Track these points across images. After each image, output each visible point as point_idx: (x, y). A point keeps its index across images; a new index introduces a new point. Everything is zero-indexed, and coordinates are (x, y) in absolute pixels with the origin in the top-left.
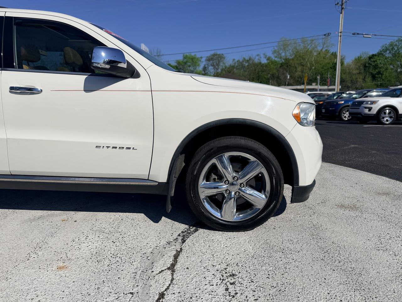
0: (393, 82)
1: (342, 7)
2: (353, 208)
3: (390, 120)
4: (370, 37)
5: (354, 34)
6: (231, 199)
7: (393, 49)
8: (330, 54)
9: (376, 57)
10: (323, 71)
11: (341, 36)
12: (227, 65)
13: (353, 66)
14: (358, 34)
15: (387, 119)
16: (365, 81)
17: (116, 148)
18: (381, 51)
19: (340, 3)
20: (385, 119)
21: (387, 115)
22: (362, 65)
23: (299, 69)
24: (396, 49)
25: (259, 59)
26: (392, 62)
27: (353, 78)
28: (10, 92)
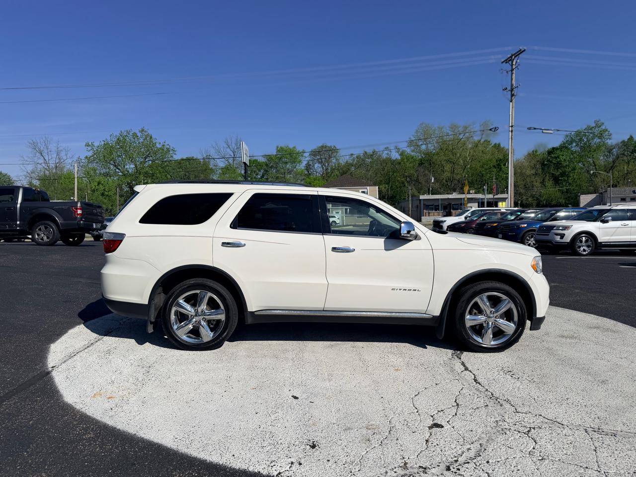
0: (585, 188)
1: (511, 93)
2: (572, 337)
3: (588, 250)
4: (551, 133)
5: (529, 129)
6: (489, 328)
7: (581, 140)
8: (491, 146)
9: (558, 152)
10: (483, 171)
11: (512, 131)
12: (342, 161)
13: (526, 164)
14: (535, 129)
15: (584, 249)
16: (544, 185)
17: (406, 290)
18: (564, 144)
19: (509, 88)
20: (582, 249)
21: (584, 244)
22: (538, 163)
23: (448, 167)
24: (585, 140)
25: (388, 154)
26: (581, 159)
27: (527, 182)
28: (332, 251)
